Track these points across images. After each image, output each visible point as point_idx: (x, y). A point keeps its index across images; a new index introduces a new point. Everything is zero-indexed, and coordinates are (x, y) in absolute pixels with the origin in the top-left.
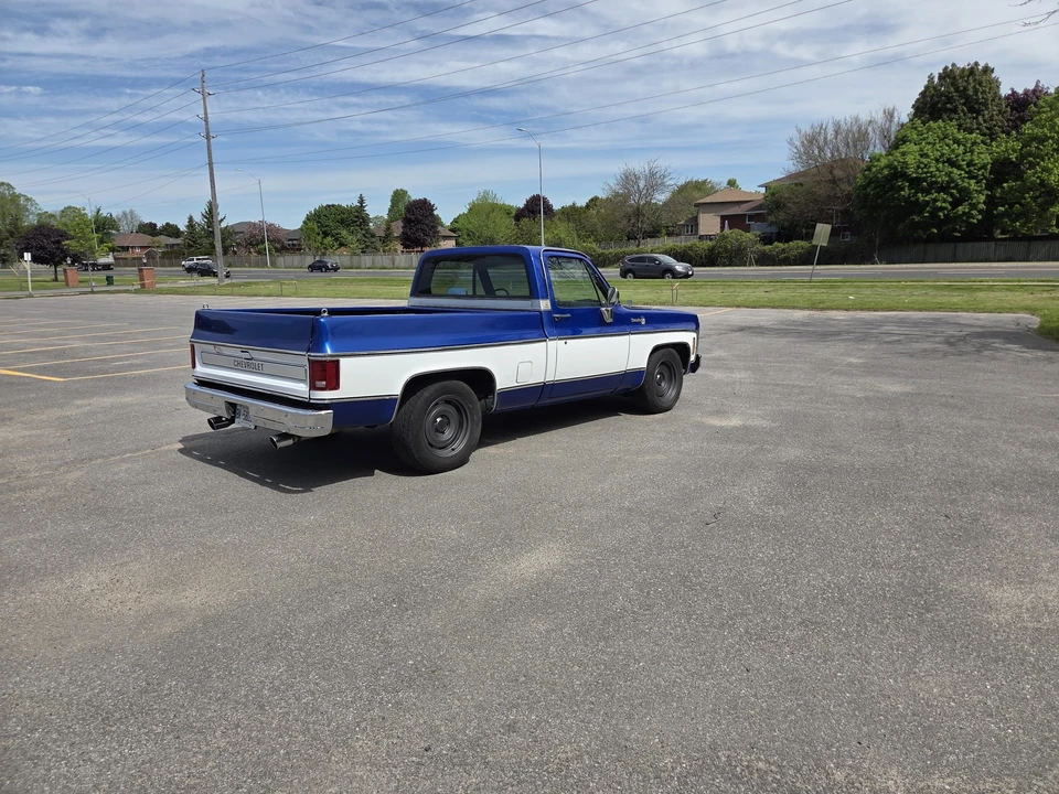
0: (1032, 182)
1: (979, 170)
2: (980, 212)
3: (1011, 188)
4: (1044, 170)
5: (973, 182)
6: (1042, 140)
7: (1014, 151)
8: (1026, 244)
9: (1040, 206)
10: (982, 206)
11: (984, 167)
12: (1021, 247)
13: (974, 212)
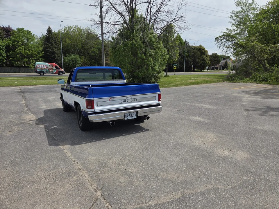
0: (18, 52)
1: (2, 47)
2: (5, 59)
3: (12, 53)
4: (20, 49)
5: (2, 50)
6: (18, 42)
7: (11, 43)
8: (18, 68)
9: (21, 58)
10: (5, 57)
11: (3, 46)
12: (17, 69)
13: (4, 59)
